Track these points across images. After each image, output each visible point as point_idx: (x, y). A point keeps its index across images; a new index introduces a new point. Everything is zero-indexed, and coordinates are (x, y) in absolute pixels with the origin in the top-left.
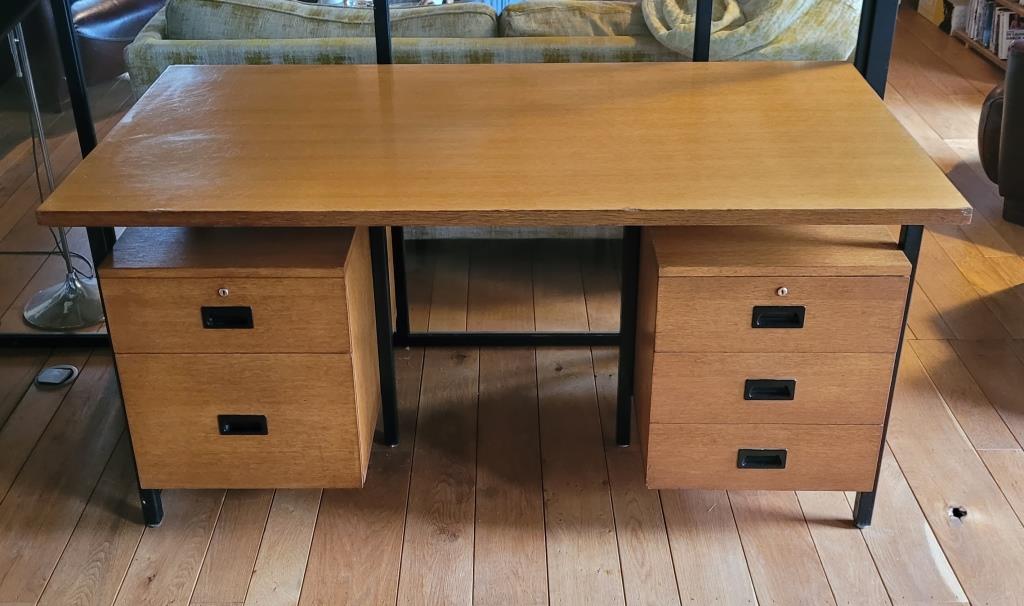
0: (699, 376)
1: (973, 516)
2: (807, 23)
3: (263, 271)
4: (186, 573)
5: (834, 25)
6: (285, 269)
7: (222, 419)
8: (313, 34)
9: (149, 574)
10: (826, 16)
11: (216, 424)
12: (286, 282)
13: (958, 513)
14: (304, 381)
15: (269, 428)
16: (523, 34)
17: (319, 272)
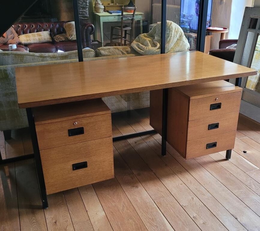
0: (199, 126)
1: (248, 152)
2: (175, 46)
3: (88, 115)
4: (66, 217)
5: (182, 46)
6: (94, 113)
7: (73, 165)
8: (42, 61)
9: (54, 221)
10: (179, 44)
11: (72, 167)
12: (94, 117)
13: (245, 152)
15: (88, 165)
16: (104, 56)
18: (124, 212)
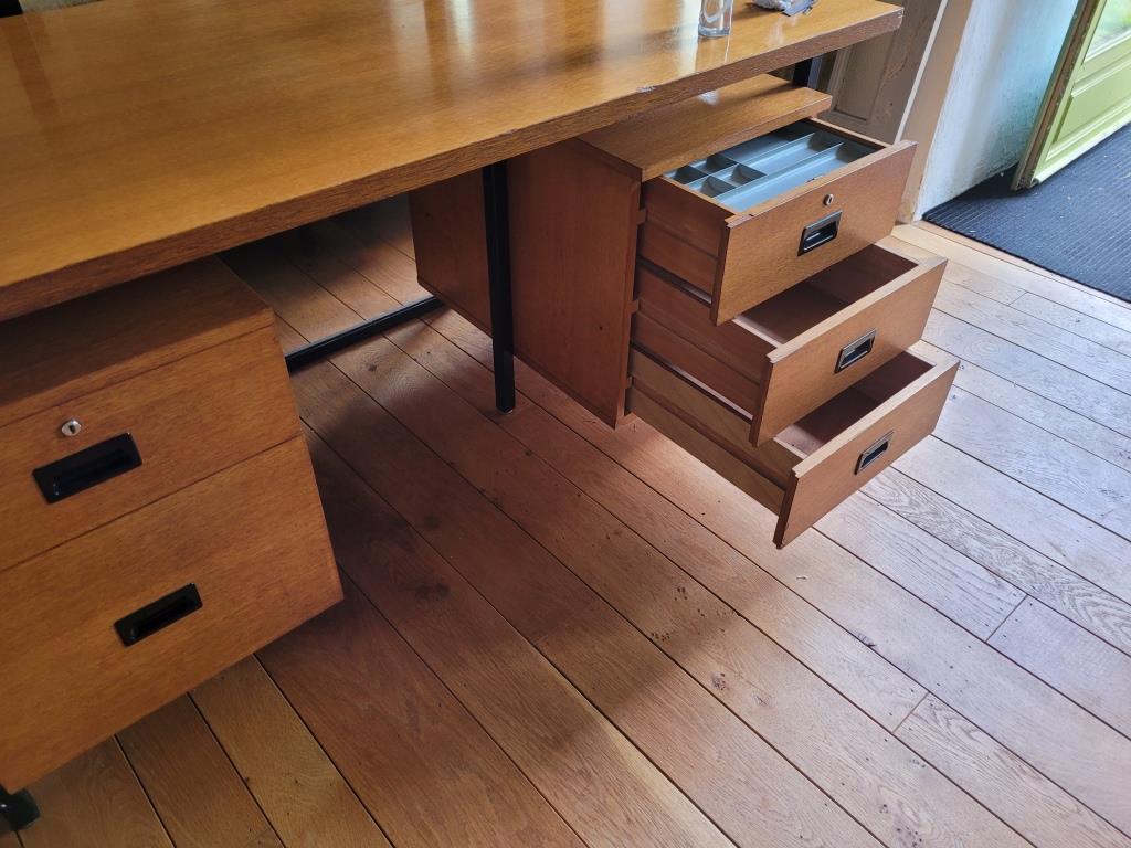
3: (138, 363)
7: (121, 626)
11: (115, 637)
12: (181, 366)
14: (242, 505)
15: (203, 596)
17: (234, 329)
18: (422, 738)
